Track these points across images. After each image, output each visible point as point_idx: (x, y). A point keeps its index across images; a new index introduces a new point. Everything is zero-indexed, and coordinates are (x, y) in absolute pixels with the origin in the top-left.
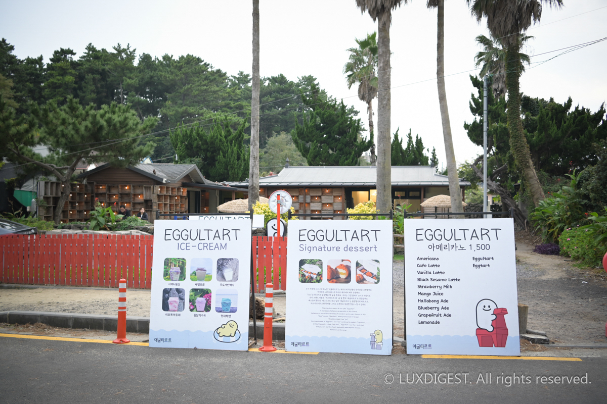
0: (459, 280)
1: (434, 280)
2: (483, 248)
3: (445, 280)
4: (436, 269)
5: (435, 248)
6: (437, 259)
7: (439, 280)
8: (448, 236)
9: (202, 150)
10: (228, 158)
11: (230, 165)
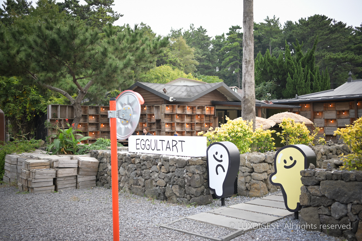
9: (274, 74)
10: (295, 79)
11: (298, 85)
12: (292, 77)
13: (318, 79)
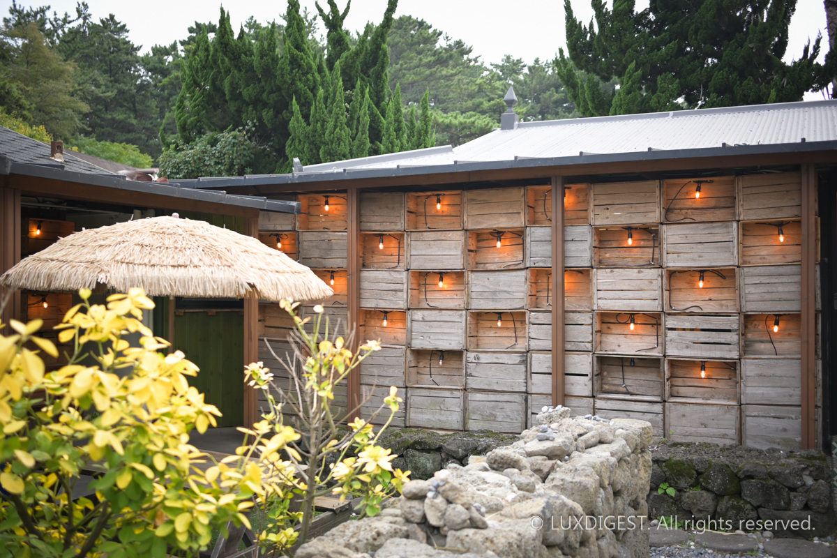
9: (248, 105)
10: (317, 121)
11: (325, 144)
12: (306, 117)
13: (398, 129)
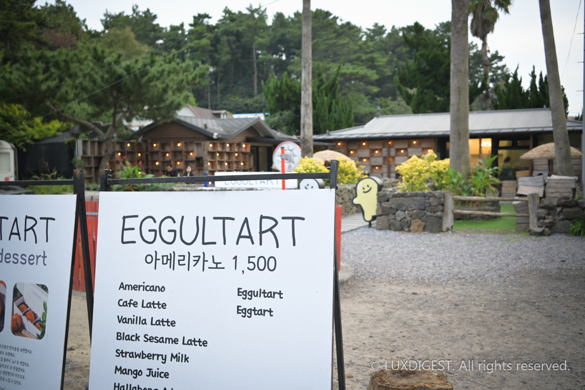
0: (205, 343)
1: (151, 339)
2: (261, 267)
3: (175, 341)
4: (158, 314)
5: (159, 263)
6: (162, 289)
7: (161, 340)
8: (189, 233)
